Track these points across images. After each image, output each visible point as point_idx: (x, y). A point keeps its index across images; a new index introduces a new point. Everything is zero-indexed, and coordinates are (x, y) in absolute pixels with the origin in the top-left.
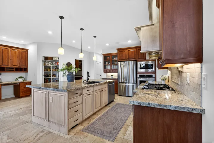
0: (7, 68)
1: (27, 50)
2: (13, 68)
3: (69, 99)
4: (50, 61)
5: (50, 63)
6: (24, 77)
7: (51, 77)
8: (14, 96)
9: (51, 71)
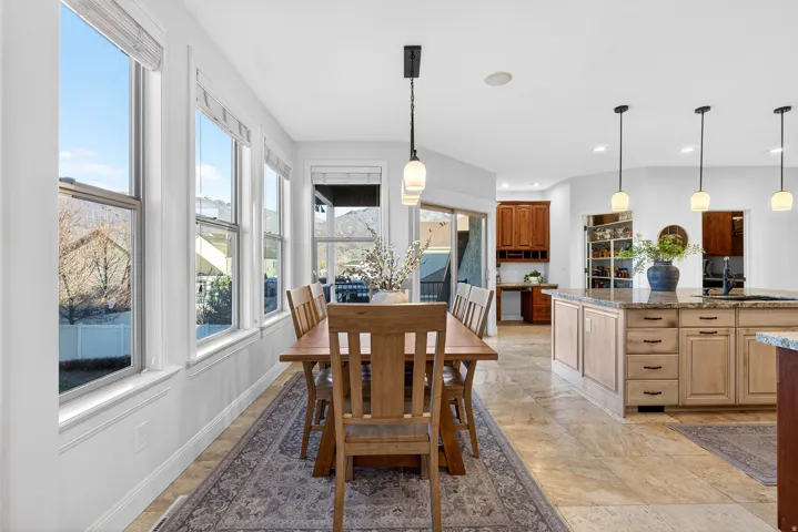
0: (510, 252)
1: (548, 204)
2: (520, 252)
3: (627, 327)
4: (608, 227)
5: (608, 231)
6: (542, 275)
7: (612, 278)
8: (522, 319)
9: (612, 257)
